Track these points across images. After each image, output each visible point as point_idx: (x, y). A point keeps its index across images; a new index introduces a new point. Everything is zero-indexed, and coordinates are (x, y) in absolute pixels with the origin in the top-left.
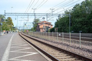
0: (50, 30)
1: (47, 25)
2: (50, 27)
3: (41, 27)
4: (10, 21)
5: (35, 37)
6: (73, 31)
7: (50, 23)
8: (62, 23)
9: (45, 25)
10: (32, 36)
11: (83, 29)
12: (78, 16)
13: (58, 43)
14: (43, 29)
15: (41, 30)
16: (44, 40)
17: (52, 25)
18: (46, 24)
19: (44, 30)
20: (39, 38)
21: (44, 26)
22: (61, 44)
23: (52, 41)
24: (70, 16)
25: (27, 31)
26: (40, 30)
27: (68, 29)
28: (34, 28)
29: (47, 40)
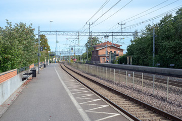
0: (119, 60)
1: (113, 51)
2: (118, 55)
3: (101, 53)
4: (45, 42)
5: (92, 75)
6: (159, 64)
7: (119, 46)
8: (140, 49)
9: (109, 50)
10: (87, 73)
11: (177, 60)
12: (168, 37)
13: (127, 87)
14: (105, 58)
15: (101, 58)
16: (107, 81)
17: (122, 50)
18: (111, 47)
19: (108, 58)
20: (98, 77)
21: (107, 52)
22: (131, 88)
23: (118, 84)
24: (154, 35)
25: (74, 60)
26: (99, 60)
27: (150, 59)
28: (89, 54)
29: (111, 82)
